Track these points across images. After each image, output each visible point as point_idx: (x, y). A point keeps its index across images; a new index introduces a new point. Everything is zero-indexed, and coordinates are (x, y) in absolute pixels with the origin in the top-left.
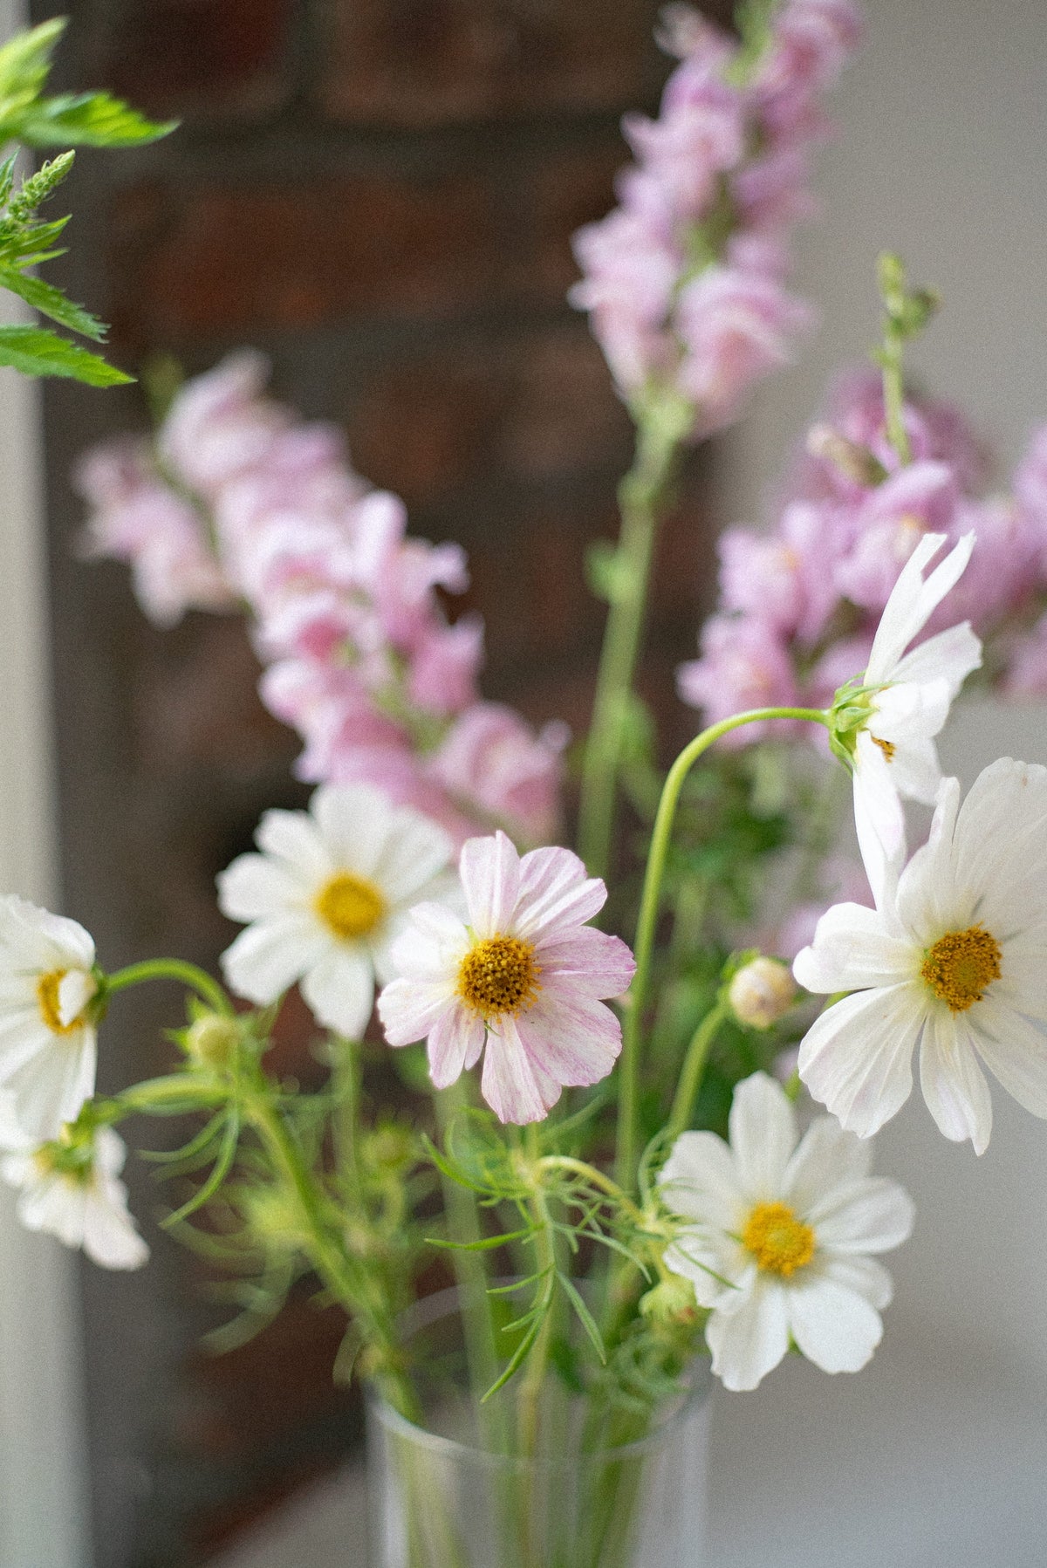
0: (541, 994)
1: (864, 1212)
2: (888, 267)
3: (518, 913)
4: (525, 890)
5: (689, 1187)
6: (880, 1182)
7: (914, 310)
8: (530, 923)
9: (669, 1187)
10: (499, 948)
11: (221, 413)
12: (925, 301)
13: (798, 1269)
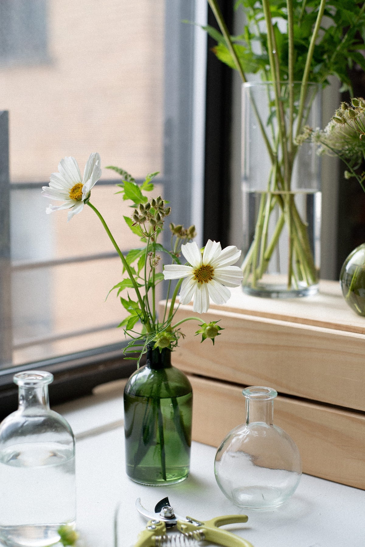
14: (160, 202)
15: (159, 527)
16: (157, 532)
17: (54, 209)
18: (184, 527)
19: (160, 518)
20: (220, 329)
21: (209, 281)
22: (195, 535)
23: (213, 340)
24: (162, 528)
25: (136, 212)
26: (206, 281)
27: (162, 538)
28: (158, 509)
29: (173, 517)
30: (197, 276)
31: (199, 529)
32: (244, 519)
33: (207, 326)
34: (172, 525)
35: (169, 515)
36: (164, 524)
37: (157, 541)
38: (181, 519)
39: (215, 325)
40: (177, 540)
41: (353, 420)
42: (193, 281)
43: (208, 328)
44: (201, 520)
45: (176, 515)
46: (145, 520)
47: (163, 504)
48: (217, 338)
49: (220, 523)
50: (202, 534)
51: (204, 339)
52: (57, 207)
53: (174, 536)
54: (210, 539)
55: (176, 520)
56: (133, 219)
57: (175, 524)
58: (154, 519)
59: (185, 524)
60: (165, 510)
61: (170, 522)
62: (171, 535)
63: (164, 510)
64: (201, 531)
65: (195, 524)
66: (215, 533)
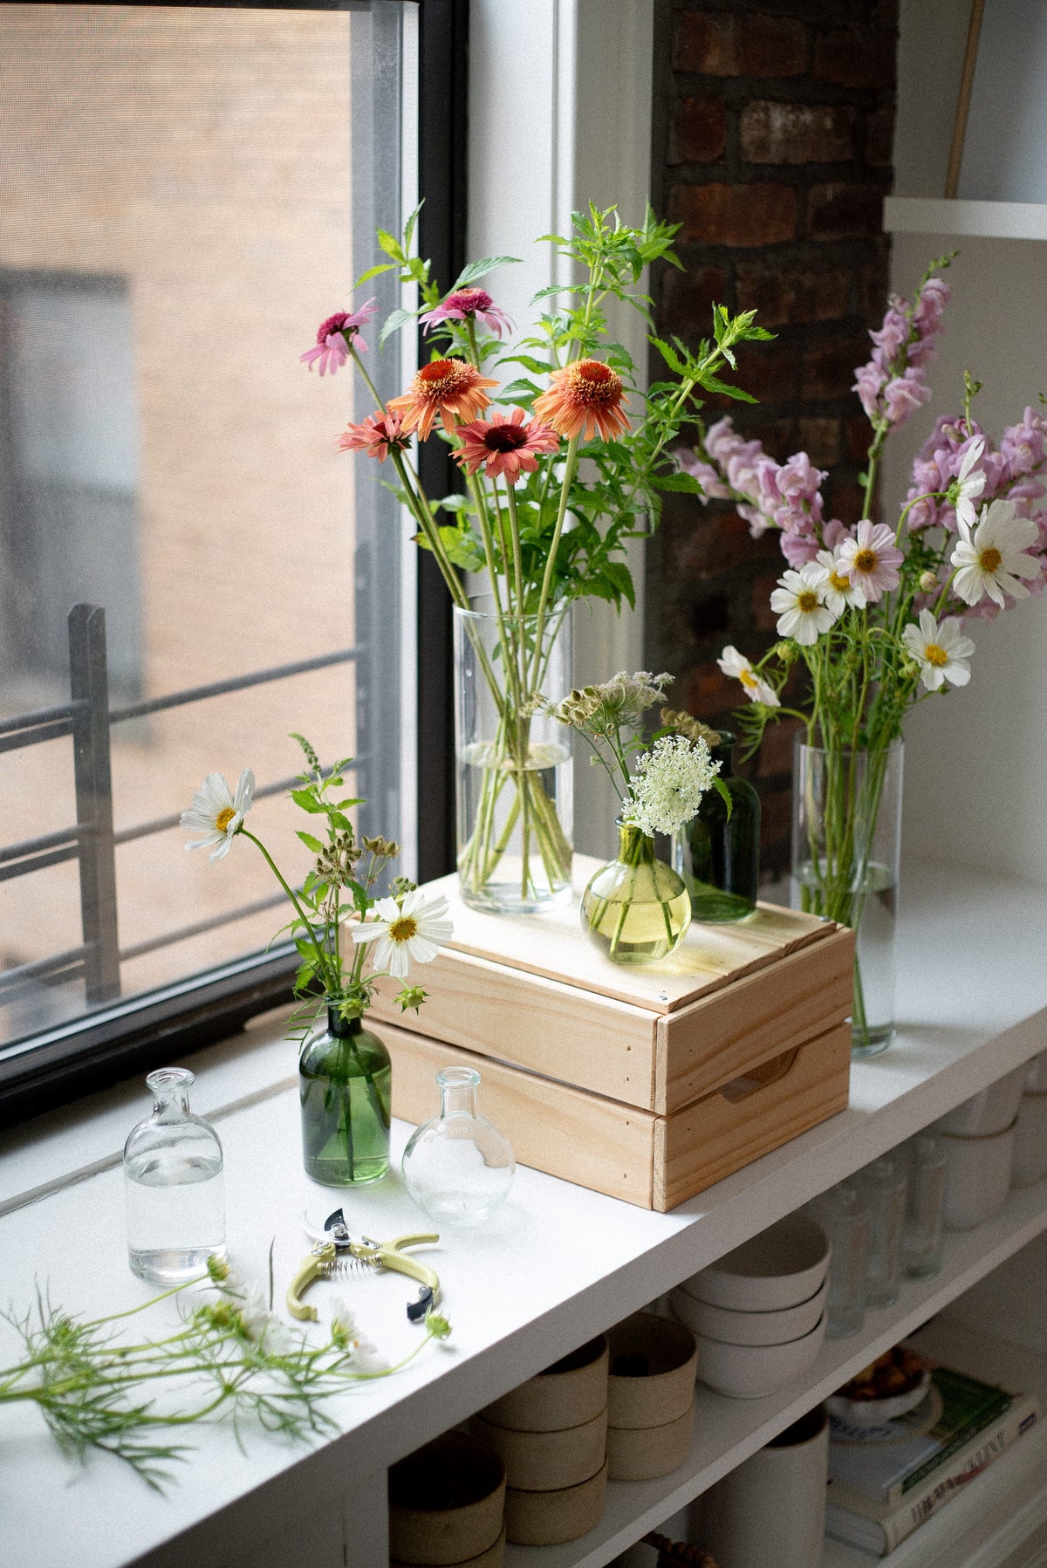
0: (877, 568)
1: (960, 648)
2: (966, 374)
3: (872, 543)
4: (874, 537)
5: (911, 638)
6: (964, 637)
7: (975, 388)
8: (876, 547)
9: (905, 639)
10: (868, 552)
11: (723, 434)
12: (977, 384)
13: (944, 662)
14: (348, 841)
15: (327, 1251)
16: (324, 1258)
17: (194, 847)
18: (358, 1250)
19: (329, 1238)
20: (425, 995)
21: (411, 938)
22: (371, 1262)
23: (417, 1009)
24: (332, 1252)
25: (320, 862)
26: (407, 938)
27: (330, 1264)
28: (327, 1227)
29: (345, 1237)
30: (394, 933)
31: (375, 1253)
32: (435, 1239)
33: (408, 993)
34: (344, 1247)
35: (342, 1235)
36: (333, 1246)
37: (323, 1269)
38: (355, 1241)
39: (418, 991)
40: (354, 1266)
41: (610, 1114)
42: (390, 939)
43: (410, 995)
44: (378, 1241)
45: (350, 1235)
46: (313, 1241)
47: (336, 1218)
48: (421, 1006)
49: (402, 1244)
50: (378, 1260)
51: (404, 1008)
52: (199, 842)
53: (350, 1262)
54: (391, 1267)
55: (349, 1241)
56: (317, 873)
57: (348, 1246)
58: (322, 1239)
59: (359, 1247)
60: (336, 1228)
61: (342, 1243)
62: (344, 1260)
63: (334, 1229)
64: (377, 1256)
65: (371, 1246)
66: (394, 1259)
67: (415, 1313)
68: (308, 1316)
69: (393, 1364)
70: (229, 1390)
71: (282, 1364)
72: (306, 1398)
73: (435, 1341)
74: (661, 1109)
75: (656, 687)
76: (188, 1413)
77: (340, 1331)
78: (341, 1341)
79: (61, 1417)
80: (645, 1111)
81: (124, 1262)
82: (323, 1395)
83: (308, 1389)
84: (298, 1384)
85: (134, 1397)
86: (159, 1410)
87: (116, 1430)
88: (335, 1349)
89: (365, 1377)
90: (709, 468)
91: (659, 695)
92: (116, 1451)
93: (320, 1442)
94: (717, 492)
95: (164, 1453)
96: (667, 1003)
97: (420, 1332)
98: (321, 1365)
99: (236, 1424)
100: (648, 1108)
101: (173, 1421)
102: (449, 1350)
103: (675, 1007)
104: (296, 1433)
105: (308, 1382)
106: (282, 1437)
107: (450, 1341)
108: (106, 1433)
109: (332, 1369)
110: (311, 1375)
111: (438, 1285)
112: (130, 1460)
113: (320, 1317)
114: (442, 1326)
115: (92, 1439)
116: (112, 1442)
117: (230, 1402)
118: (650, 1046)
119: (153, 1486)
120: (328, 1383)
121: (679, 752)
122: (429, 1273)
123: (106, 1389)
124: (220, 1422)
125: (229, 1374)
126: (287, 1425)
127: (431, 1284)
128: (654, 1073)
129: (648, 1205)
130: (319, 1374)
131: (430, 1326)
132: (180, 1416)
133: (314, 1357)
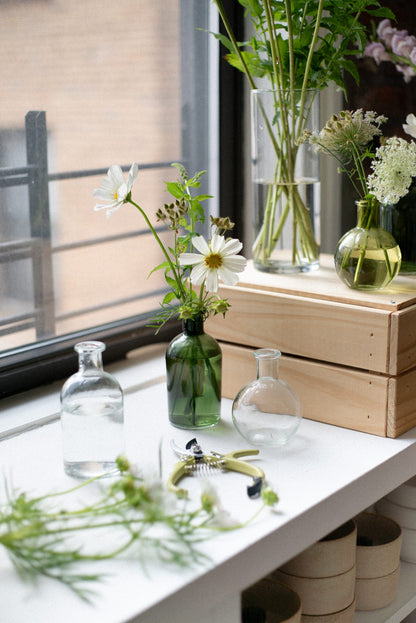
15: (190, 459)
16: (188, 463)
18: (209, 459)
19: (191, 453)
22: (218, 465)
24: (193, 461)
27: (193, 467)
28: (188, 447)
29: (200, 452)
30: (208, 263)
32: (256, 453)
34: (200, 458)
35: (198, 451)
36: (193, 457)
37: (189, 469)
38: (207, 453)
43: (218, 305)
44: (222, 453)
45: (203, 450)
46: (179, 455)
47: (192, 443)
49: (237, 455)
50: (223, 464)
54: (231, 469)
55: (203, 454)
57: (202, 458)
58: (186, 454)
59: (210, 457)
61: (198, 456)
62: (200, 465)
63: (193, 447)
64: (222, 461)
65: (218, 457)
66: (234, 463)
67: (253, 492)
68: (182, 495)
69: (242, 521)
70: (136, 536)
71: (170, 521)
72: (188, 543)
73: (268, 508)
74: (393, 371)
75: (376, 124)
76: (108, 552)
77: (207, 499)
78: (208, 506)
79: (19, 555)
80: (381, 374)
81: (61, 468)
82: (199, 541)
83: (188, 538)
84: (181, 535)
85: (70, 543)
86: (87, 551)
87: (59, 564)
88: (204, 513)
89: (225, 529)
90: (380, 44)
91: (377, 131)
92: (59, 578)
93: (200, 570)
94: (385, 57)
95: (92, 578)
96: (397, 304)
97: (258, 503)
98: (196, 522)
99: (142, 560)
100: (384, 371)
101: (97, 558)
102: (279, 513)
103: (400, 307)
104: (184, 565)
105: (188, 533)
106: (175, 566)
107: (278, 507)
108: (51, 566)
109: (203, 525)
110: (190, 529)
111: (264, 476)
112: (68, 583)
113: (190, 496)
114: (273, 497)
115: (42, 571)
116: (55, 572)
117: (137, 544)
118: (386, 331)
119: (85, 600)
120: (202, 533)
121: (400, 148)
122: (257, 470)
123: (51, 538)
124: (131, 559)
125: (135, 527)
126: (177, 558)
127: (259, 475)
128: (389, 348)
129: (383, 434)
130: (195, 528)
131: (265, 497)
132: (103, 554)
133: (192, 516)
